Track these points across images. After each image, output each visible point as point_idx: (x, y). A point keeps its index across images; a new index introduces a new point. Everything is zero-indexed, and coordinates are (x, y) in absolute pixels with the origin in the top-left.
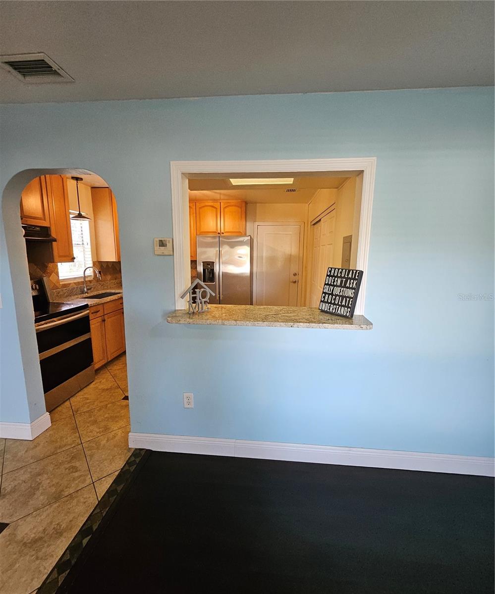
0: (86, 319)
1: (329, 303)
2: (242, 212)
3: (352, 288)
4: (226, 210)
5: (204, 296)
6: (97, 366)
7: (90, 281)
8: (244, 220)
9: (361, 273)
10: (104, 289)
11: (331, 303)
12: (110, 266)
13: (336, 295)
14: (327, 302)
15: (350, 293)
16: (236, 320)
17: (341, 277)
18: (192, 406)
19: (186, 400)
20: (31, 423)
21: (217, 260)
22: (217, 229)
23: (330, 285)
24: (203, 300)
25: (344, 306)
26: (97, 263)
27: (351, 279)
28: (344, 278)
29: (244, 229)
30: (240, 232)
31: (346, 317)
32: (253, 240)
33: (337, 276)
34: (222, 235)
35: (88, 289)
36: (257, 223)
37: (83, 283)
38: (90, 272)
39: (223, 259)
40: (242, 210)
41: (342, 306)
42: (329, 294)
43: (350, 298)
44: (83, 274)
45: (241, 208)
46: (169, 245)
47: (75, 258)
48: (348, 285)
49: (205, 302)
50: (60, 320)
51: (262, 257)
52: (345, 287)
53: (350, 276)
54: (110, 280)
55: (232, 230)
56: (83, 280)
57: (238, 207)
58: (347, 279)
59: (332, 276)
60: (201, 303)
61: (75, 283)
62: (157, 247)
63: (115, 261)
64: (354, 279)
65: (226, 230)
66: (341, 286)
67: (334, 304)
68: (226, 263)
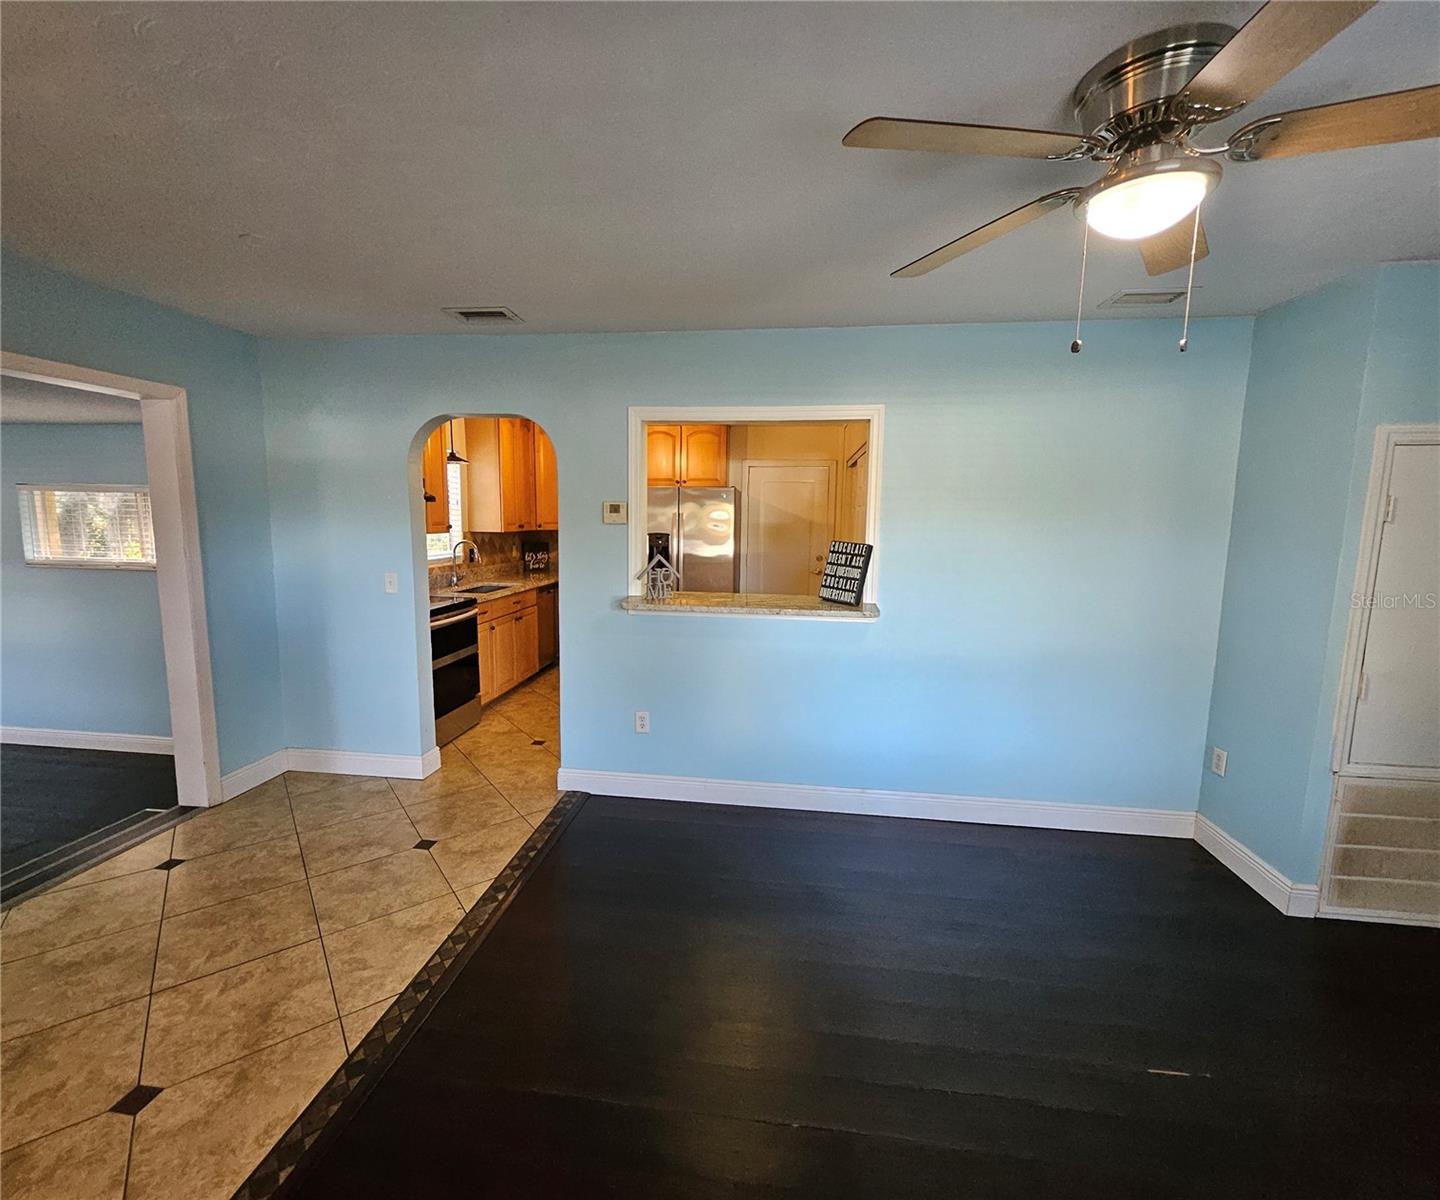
0: (473, 621)
1: (831, 588)
2: (720, 443)
3: (859, 567)
4: (692, 439)
5: (666, 578)
6: (484, 702)
7: (459, 566)
8: (724, 456)
9: (870, 548)
10: (477, 581)
11: (833, 588)
12: (487, 540)
13: (840, 577)
14: (829, 587)
15: (856, 573)
16: (708, 606)
17: (846, 553)
18: (647, 729)
19: (638, 722)
20: (422, 755)
21: (675, 531)
22: (674, 475)
23: (834, 564)
24: (665, 583)
25: (849, 591)
26: (469, 535)
27: (857, 555)
28: (850, 554)
29: (723, 475)
30: (717, 480)
31: (850, 604)
32: (740, 493)
33: (842, 553)
34: (684, 485)
35: (458, 580)
36: (748, 463)
37: (451, 567)
38: (460, 552)
39: (687, 528)
40: (720, 440)
41: (845, 590)
42: (832, 576)
43: (856, 579)
44: (452, 551)
45: (719, 436)
46: (623, 511)
47: (450, 527)
48: (853, 564)
49: (668, 586)
50: (446, 618)
51: (758, 525)
52: (850, 566)
53: (856, 552)
54: (486, 565)
55: (701, 477)
56: (451, 563)
57: (713, 433)
58: (853, 555)
59: (836, 553)
60: (663, 586)
61: (439, 568)
62: (607, 514)
63: (499, 531)
64: (861, 556)
65: (692, 476)
66: (845, 565)
67: (837, 589)
68: (689, 537)
